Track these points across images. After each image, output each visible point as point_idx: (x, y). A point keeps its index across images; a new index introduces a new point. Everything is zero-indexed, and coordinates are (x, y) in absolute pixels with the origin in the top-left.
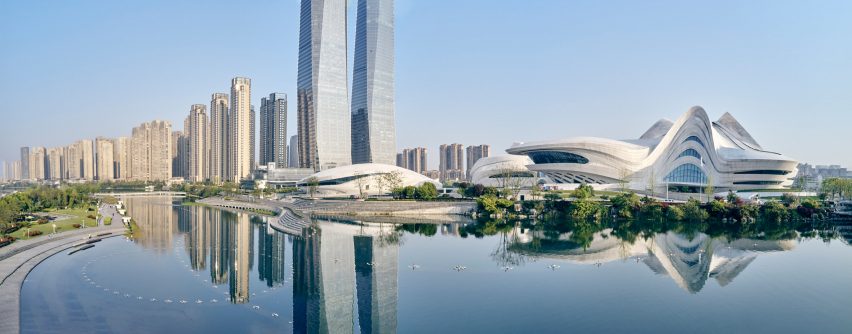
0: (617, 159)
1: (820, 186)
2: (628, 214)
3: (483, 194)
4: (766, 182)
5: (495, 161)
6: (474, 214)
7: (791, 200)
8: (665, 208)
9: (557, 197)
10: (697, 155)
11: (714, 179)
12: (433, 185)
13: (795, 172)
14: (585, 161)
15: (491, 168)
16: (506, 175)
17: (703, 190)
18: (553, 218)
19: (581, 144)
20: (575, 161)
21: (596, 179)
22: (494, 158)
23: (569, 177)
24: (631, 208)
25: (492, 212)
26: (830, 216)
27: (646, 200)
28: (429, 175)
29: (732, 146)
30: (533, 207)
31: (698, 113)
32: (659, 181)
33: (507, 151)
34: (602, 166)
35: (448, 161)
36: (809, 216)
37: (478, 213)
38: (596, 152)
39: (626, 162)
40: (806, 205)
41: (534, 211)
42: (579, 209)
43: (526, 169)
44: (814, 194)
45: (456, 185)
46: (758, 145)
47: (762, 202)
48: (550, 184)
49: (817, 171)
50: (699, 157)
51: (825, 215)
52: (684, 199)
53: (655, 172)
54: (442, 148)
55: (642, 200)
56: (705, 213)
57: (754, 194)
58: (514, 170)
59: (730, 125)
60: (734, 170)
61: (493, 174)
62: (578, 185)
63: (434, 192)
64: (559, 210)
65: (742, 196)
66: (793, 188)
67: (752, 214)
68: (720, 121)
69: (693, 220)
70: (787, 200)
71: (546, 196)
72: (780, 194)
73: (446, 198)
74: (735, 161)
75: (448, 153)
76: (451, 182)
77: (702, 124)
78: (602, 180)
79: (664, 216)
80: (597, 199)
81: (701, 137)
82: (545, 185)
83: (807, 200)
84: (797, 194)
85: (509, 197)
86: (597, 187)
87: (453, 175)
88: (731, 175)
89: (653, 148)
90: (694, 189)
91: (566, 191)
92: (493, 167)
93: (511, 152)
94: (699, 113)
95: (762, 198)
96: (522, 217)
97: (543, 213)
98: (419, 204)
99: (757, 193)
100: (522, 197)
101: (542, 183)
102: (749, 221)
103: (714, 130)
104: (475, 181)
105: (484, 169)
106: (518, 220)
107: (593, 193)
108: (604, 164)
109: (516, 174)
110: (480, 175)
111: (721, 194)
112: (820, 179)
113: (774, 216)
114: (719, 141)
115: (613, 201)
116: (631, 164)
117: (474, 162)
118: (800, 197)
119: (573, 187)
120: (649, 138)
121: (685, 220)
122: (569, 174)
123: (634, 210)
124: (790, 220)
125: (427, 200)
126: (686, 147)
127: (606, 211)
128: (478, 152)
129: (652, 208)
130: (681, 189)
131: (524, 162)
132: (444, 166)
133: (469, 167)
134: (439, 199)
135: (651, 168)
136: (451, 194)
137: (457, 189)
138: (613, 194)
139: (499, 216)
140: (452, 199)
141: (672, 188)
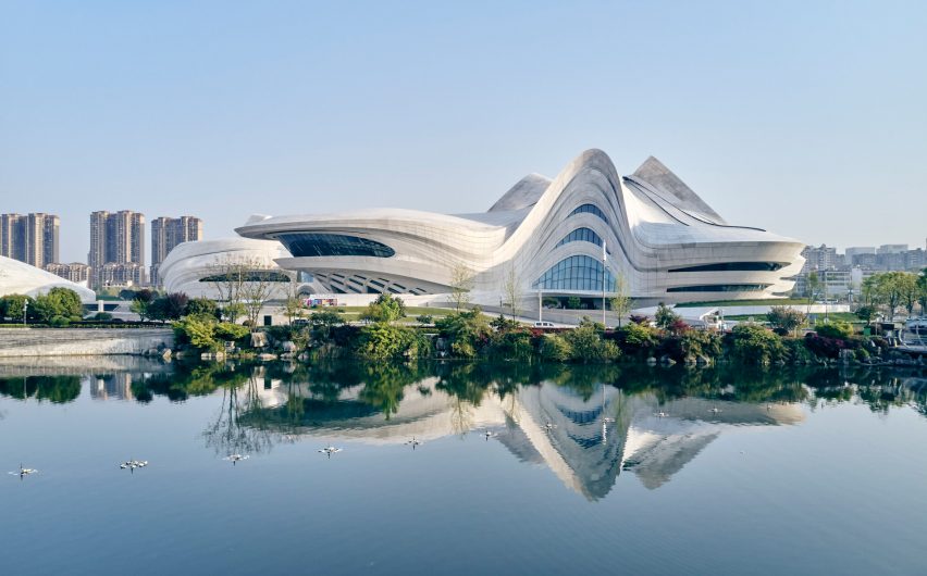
0: (448, 248)
1: (857, 291)
2: (469, 350)
3: (187, 312)
4: (735, 287)
5: (211, 249)
6: (167, 354)
7: (791, 321)
8: (537, 339)
9: (334, 319)
10: (594, 238)
11: (629, 283)
12: (73, 293)
13: (797, 264)
14: (388, 252)
15: (203, 264)
16: (235, 277)
17: (609, 303)
18: (328, 360)
19: (379, 221)
20: (371, 253)
21: (409, 286)
22: (210, 244)
23: (358, 282)
24: (473, 338)
25: (206, 348)
26: (886, 354)
27: (501, 323)
28: (64, 272)
29: (664, 220)
30: (289, 338)
31: (596, 162)
32: (525, 289)
33: (237, 230)
34: (420, 261)
35: (108, 245)
36: (834, 354)
37: (174, 351)
38: (407, 235)
39: (464, 255)
40: (826, 331)
41: (291, 345)
42: (376, 341)
43: (275, 266)
44: (843, 308)
45: (126, 294)
46: (715, 215)
47: (728, 326)
48: (321, 296)
49: (848, 261)
50: (600, 243)
51: (873, 352)
52: (573, 320)
53: (518, 272)
54: (95, 217)
55: (493, 324)
56: (612, 348)
57: (710, 311)
58: (253, 267)
59: (658, 180)
60: (669, 264)
61: (208, 274)
62: (374, 297)
63: (77, 310)
64: (338, 344)
65: (685, 314)
66: (794, 297)
67: (708, 348)
68: (639, 174)
69: (590, 362)
70: (781, 322)
71: (314, 318)
72: (767, 310)
73: (105, 322)
74: (670, 248)
75: (109, 231)
76: (115, 288)
77: (604, 182)
78: (421, 287)
79: (535, 353)
80: (410, 322)
81: (603, 206)
82: (312, 297)
83: (827, 321)
84: (804, 309)
85: (240, 320)
86: (410, 300)
87: (120, 275)
88: (662, 275)
89: (512, 228)
90: (590, 303)
91: (352, 309)
92: (210, 260)
93: (245, 232)
94: (598, 161)
95: (727, 318)
96: (267, 357)
97: (309, 350)
98: (37, 333)
99: (715, 309)
100: (268, 320)
101: (306, 292)
102: (700, 363)
103: (626, 191)
104: (169, 288)
105: (190, 263)
106: (258, 363)
107: (402, 311)
108: (423, 257)
109: (256, 276)
110: (181, 274)
111: (642, 312)
112: (857, 276)
113: (754, 353)
114: (637, 211)
115: (439, 325)
116: (472, 257)
117: (169, 249)
118: (812, 316)
119: (366, 300)
120: (505, 211)
121: (574, 361)
122: (358, 276)
123: (480, 343)
124: (790, 363)
125: (58, 325)
126: (573, 225)
127: (428, 346)
128: (175, 232)
129: (511, 338)
130: (566, 302)
131: (271, 253)
132: (101, 254)
133: (156, 259)
134: (86, 324)
135: (510, 264)
136: (115, 314)
137: (130, 303)
138: (440, 312)
139: (220, 356)
140: (119, 323)
141: (549, 301)
